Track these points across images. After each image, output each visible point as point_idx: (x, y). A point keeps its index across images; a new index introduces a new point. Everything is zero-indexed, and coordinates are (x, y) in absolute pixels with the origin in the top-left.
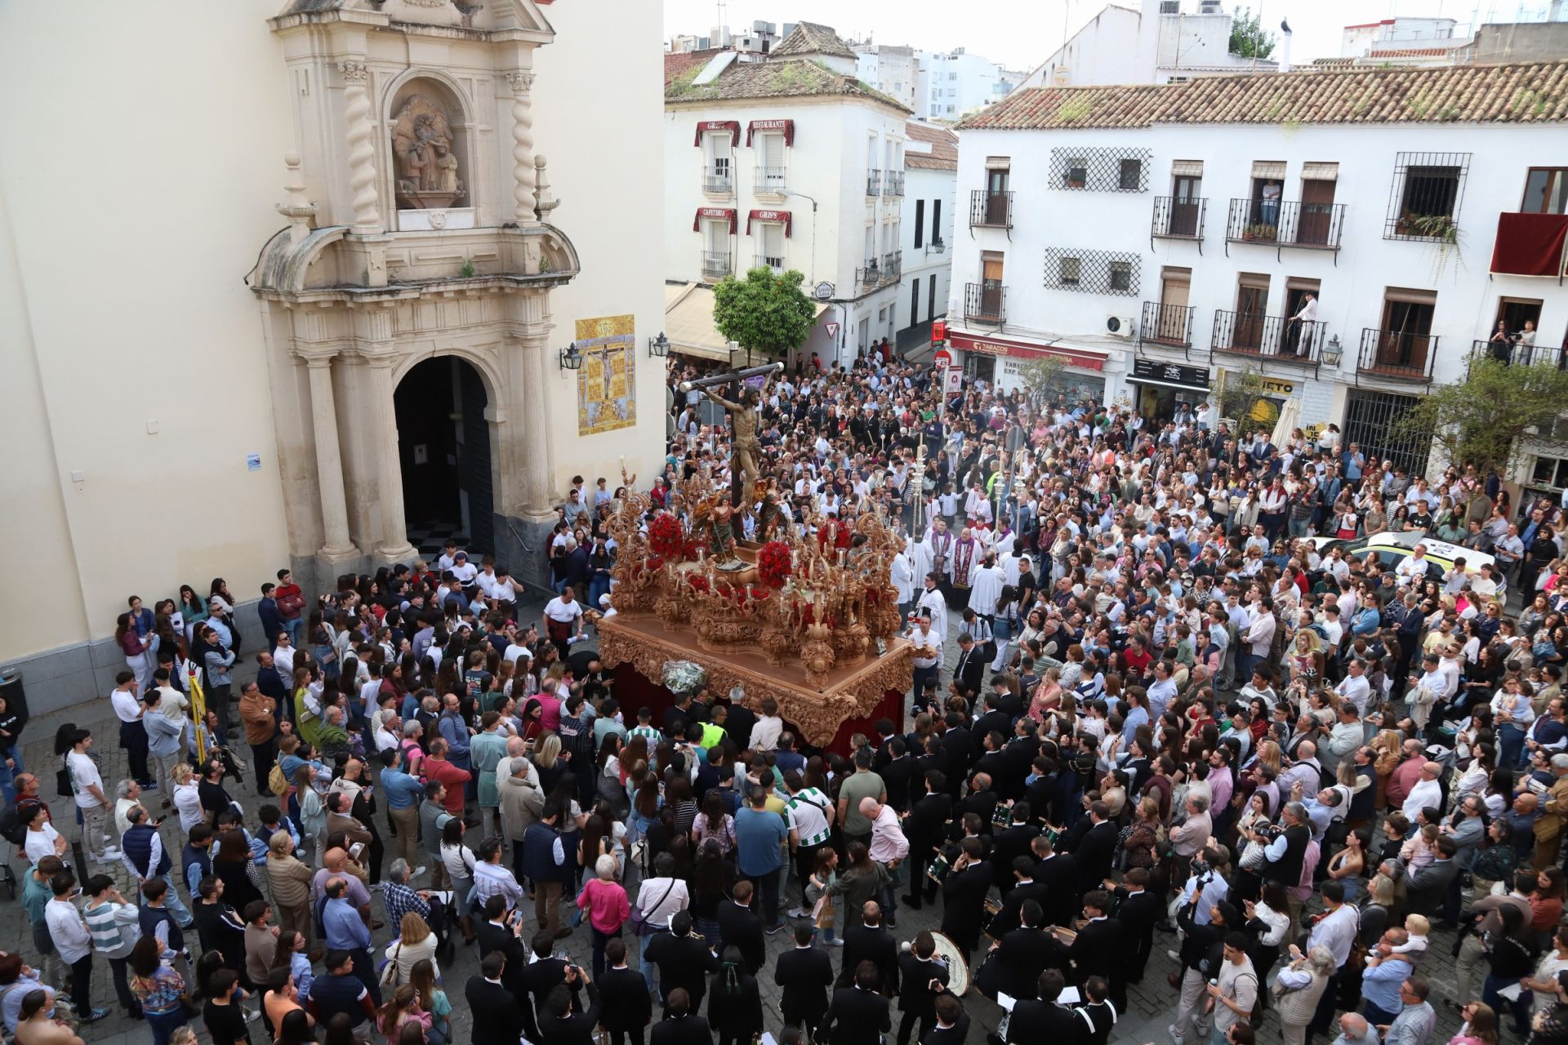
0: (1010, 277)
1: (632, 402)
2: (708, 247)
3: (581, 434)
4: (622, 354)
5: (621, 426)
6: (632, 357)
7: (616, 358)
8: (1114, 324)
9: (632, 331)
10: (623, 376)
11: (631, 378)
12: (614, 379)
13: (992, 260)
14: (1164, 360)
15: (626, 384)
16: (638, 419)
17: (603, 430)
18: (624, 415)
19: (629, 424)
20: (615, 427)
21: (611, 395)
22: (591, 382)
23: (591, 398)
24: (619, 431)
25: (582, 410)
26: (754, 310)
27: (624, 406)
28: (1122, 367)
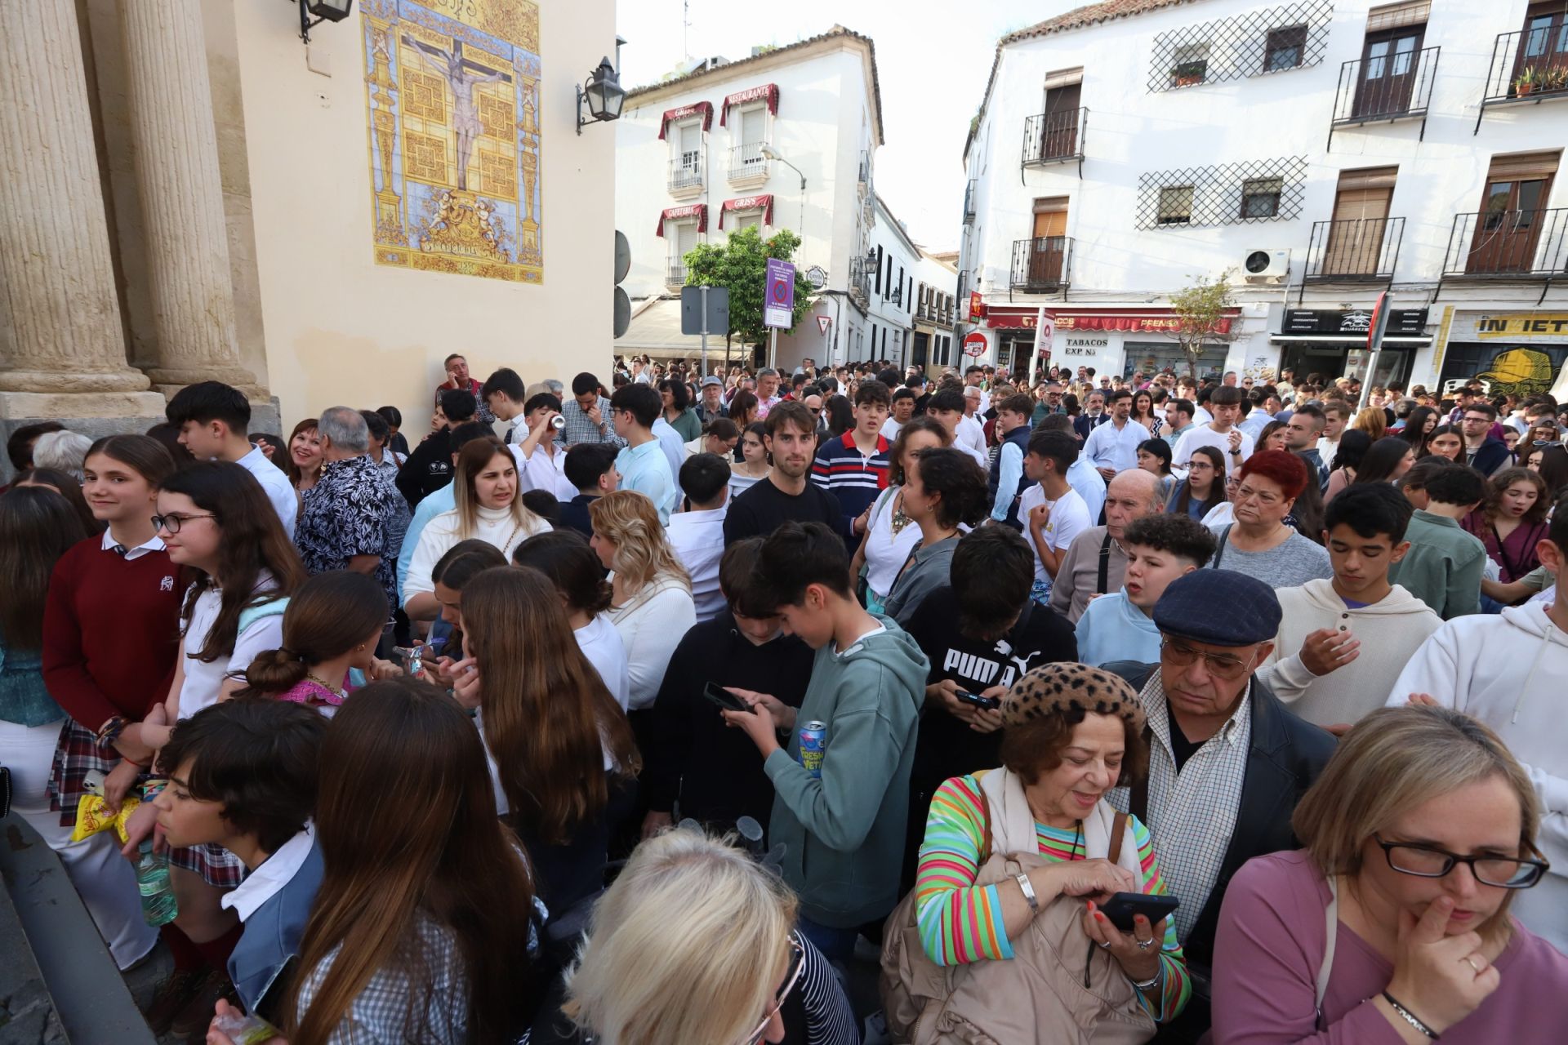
0: (1076, 225)
1: (533, 223)
2: (673, 252)
3: (381, 257)
4: (504, 91)
5: (505, 275)
6: (535, 111)
7: (488, 92)
8: (1257, 261)
9: (534, 45)
10: (507, 149)
11: (532, 165)
12: (481, 144)
13: (1049, 209)
14: (1336, 307)
15: (519, 177)
16: (548, 270)
17: (452, 267)
18: (514, 250)
19: (525, 276)
20: (485, 272)
21: (473, 183)
22: (415, 125)
23: (413, 173)
24: (497, 283)
25: (382, 194)
26: (739, 276)
27: (511, 226)
28: (1261, 326)
